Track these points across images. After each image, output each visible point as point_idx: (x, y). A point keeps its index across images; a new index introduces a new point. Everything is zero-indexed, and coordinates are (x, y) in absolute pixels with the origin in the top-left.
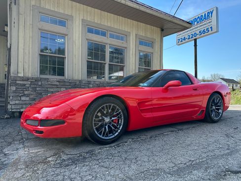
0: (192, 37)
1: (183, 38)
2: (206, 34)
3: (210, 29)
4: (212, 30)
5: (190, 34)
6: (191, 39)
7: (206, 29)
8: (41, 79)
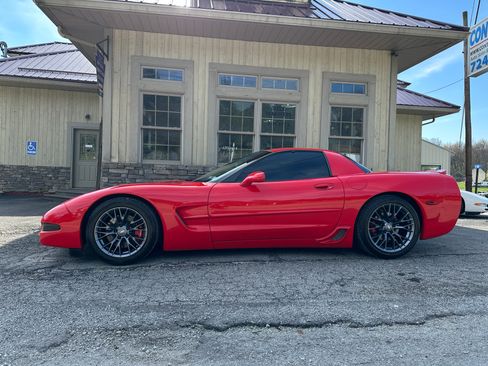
1: (482, 58)
8: (143, 166)
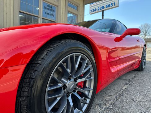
0: (101, 9)
1: (94, 9)
2: (110, 7)
3: (113, 4)
4: (114, 5)
5: (99, 7)
6: (100, 11)
7: (110, 4)
